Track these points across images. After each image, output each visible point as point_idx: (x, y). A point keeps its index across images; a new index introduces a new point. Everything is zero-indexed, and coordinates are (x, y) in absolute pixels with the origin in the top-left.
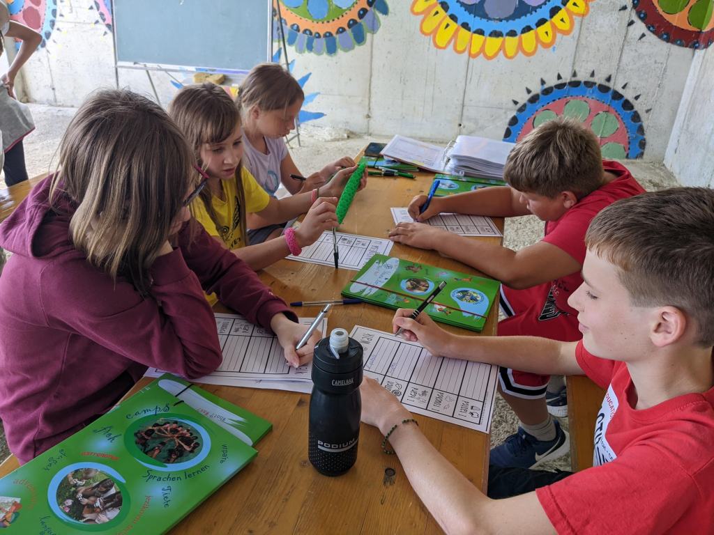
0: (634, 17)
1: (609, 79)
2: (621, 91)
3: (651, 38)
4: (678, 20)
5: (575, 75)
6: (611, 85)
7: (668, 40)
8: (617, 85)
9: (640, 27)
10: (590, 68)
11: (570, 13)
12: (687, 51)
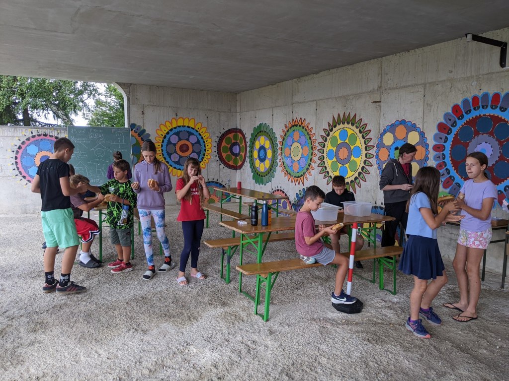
0: (221, 163)
1: (218, 180)
2: (222, 183)
3: (226, 168)
4: (231, 163)
5: (208, 180)
6: (218, 181)
7: (230, 168)
8: (220, 181)
9: (222, 165)
10: (212, 177)
11: (204, 163)
12: (235, 171)
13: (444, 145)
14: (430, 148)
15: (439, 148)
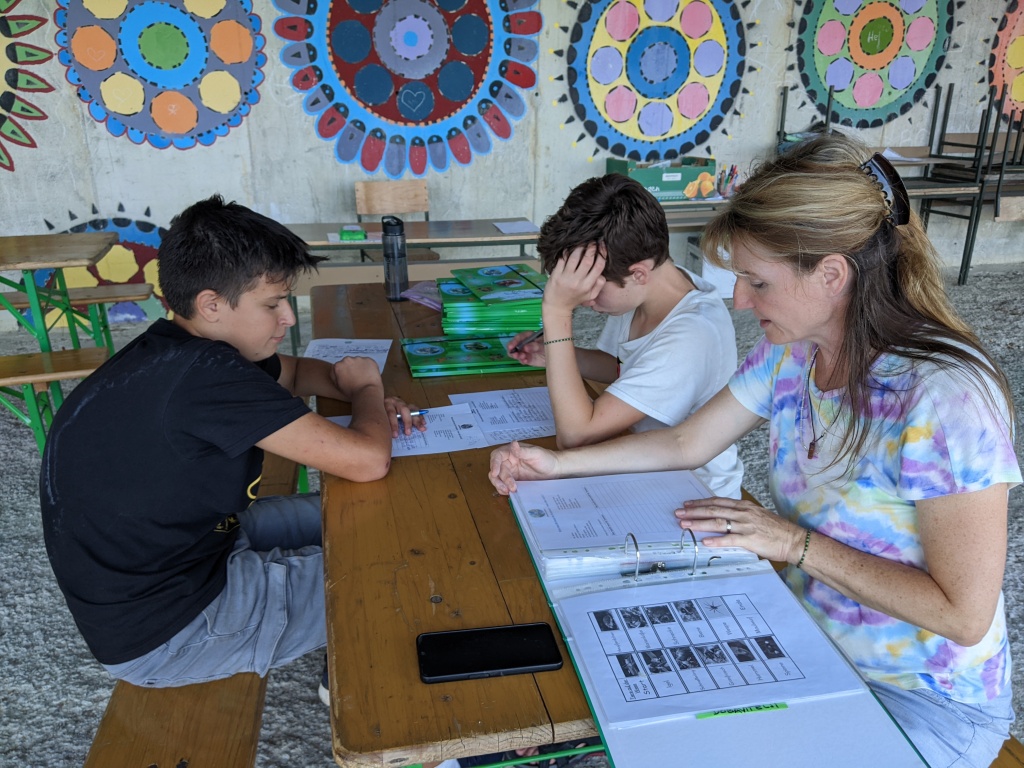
13: (307, 21)
14: (268, 28)
15: (294, 28)
